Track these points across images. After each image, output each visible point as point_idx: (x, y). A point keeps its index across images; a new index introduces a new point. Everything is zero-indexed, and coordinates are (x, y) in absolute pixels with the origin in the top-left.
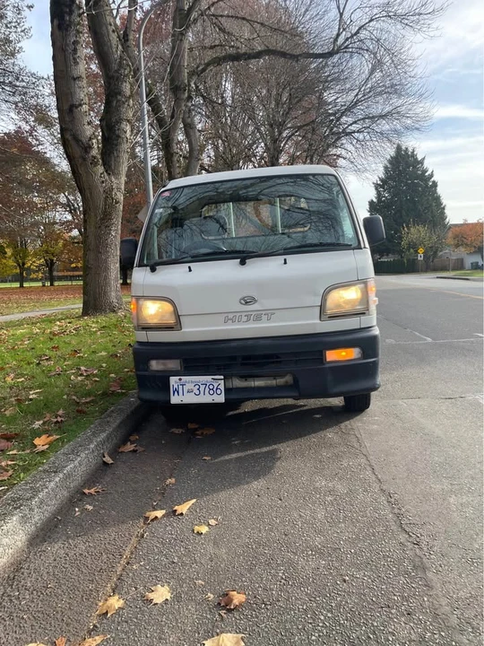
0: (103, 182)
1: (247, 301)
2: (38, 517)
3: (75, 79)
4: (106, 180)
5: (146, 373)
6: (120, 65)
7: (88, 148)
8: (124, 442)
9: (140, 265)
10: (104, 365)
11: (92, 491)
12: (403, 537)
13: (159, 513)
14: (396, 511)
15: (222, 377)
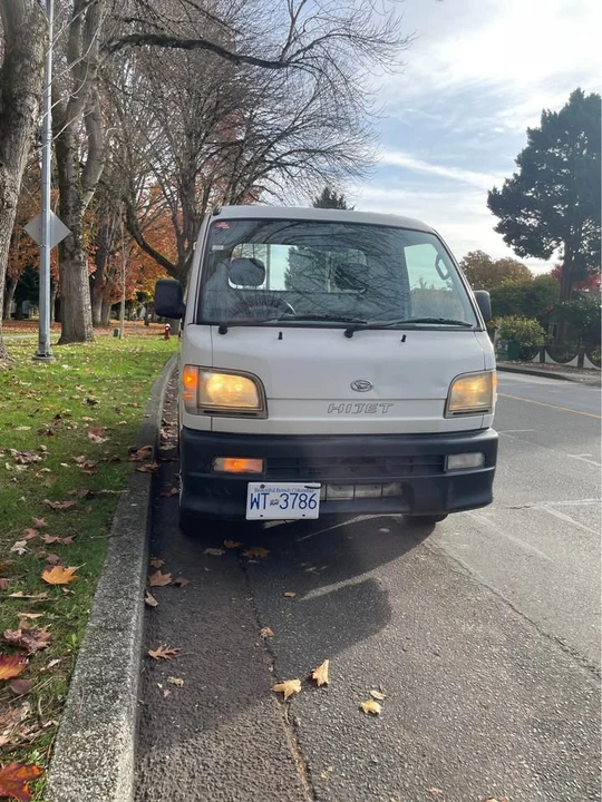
1: (360, 386)
5: (208, 475)
6: (33, 19)
8: (153, 569)
9: (200, 321)
10: (44, 447)
11: (160, 653)
13: (294, 685)
14: (583, 663)
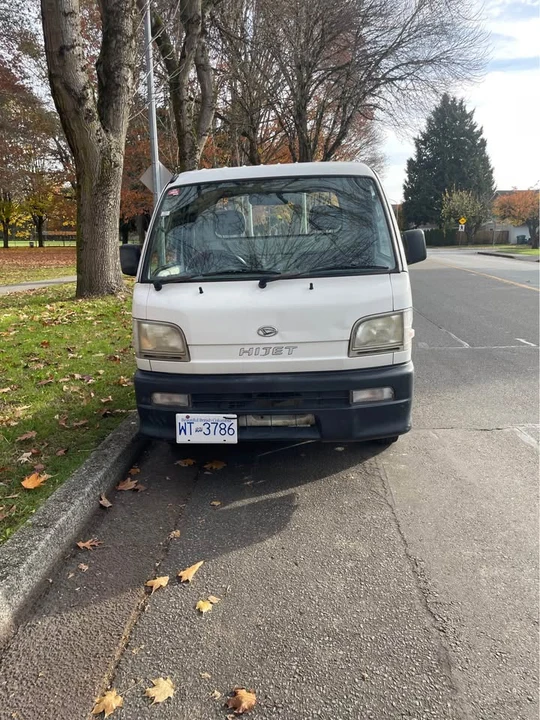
0: (99, 141)
1: (266, 332)
2: (26, 584)
3: (66, 15)
4: (103, 139)
5: (149, 407)
7: (82, 99)
8: (124, 477)
9: (143, 280)
10: (101, 372)
11: (87, 544)
12: (428, 621)
13: (163, 581)
14: (422, 585)
15: (235, 416)
